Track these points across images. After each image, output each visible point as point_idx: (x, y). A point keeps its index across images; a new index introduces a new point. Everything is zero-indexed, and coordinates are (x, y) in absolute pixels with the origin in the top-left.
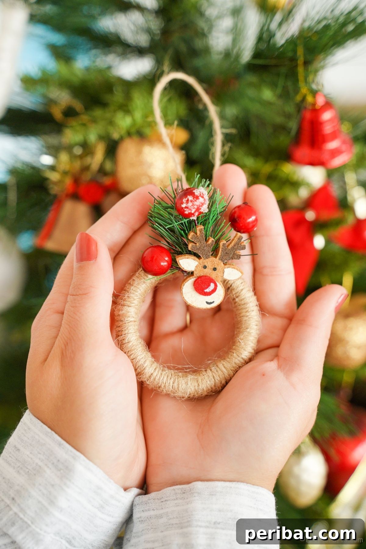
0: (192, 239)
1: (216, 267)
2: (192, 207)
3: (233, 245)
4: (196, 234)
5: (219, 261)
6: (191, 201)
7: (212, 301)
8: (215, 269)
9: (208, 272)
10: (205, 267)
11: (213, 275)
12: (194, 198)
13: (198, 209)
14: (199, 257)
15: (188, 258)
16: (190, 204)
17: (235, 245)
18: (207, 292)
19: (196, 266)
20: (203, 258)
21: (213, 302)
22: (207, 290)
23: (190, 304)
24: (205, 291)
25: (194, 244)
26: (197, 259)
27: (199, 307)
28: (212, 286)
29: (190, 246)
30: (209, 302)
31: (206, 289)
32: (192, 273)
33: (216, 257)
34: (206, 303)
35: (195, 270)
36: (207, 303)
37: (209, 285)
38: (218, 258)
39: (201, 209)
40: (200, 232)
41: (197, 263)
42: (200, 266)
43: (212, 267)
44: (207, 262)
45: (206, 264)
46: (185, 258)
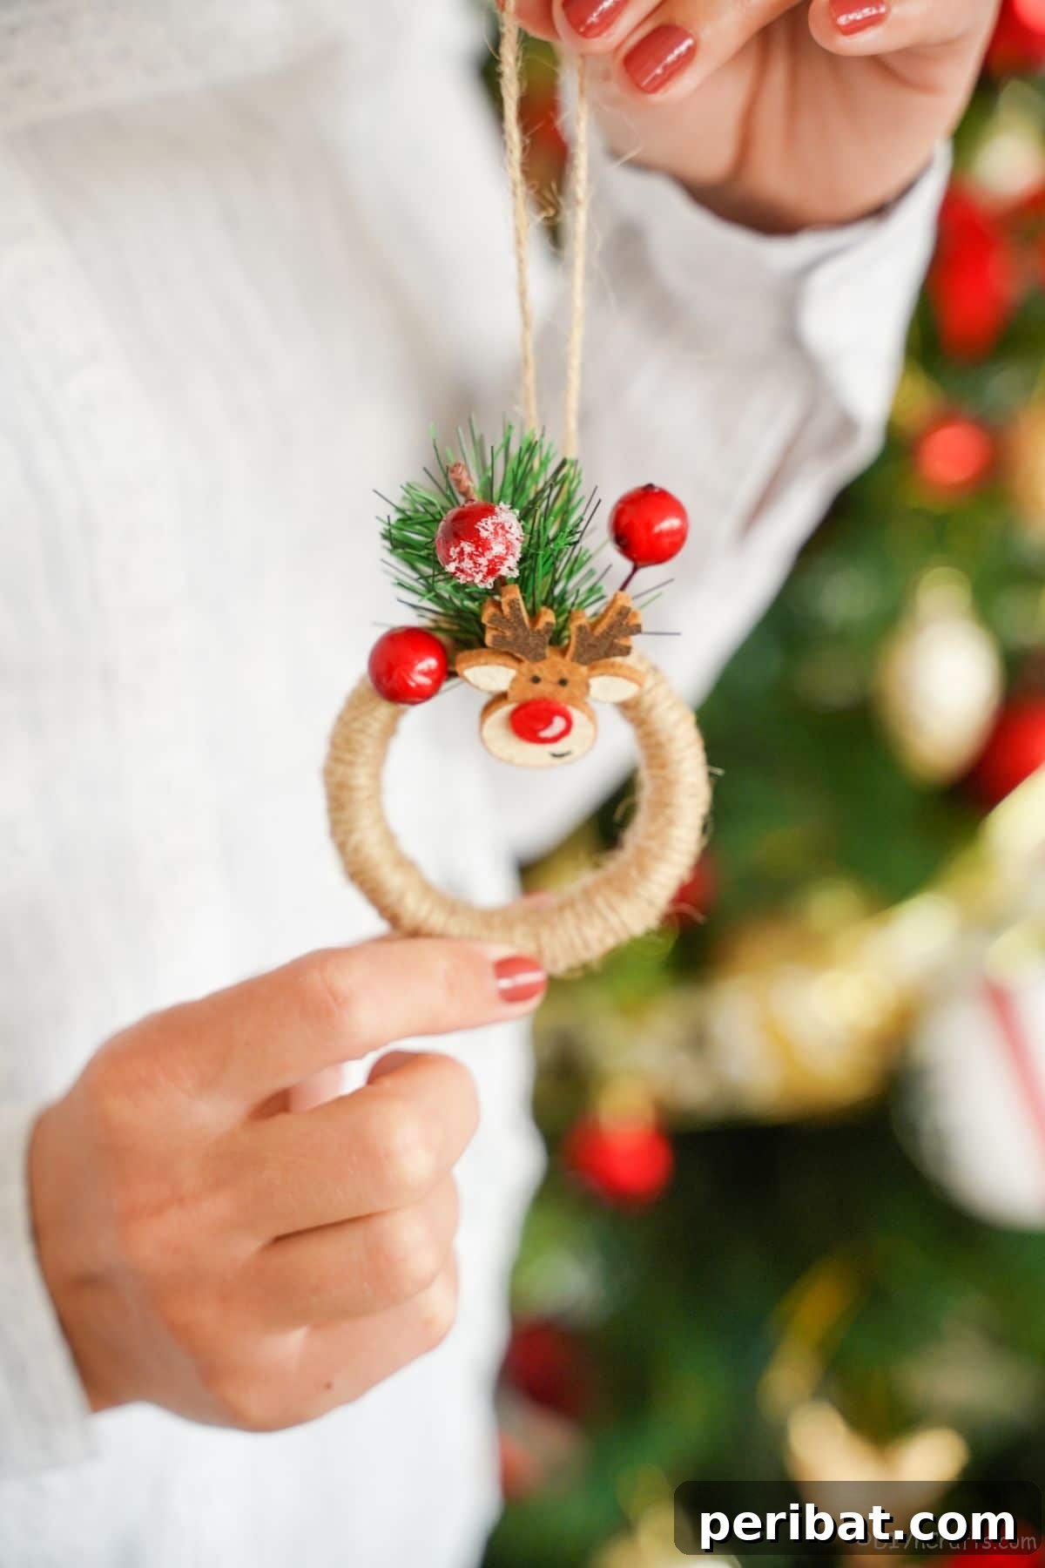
0: (489, 621)
1: (565, 677)
2: (474, 568)
3: (605, 626)
4: (501, 611)
5: (574, 664)
6: (471, 556)
7: (566, 750)
8: (563, 682)
9: (545, 689)
10: (536, 680)
11: (561, 696)
12: (477, 548)
13: (492, 571)
14: (519, 661)
15: (486, 664)
16: (467, 564)
17: (610, 627)
18: (546, 737)
19: (511, 679)
20: (527, 662)
21: (570, 752)
22: (547, 733)
24: (543, 734)
25: (497, 632)
26: (515, 664)
28: (558, 724)
29: (488, 639)
30: (559, 752)
33: (563, 658)
34: (550, 755)
35: (511, 688)
36: (555, 756)
37: (549, 723)
38: (568, 657)
39: (499, 569)
40: (511, 607)
41: (512, 673)
42: (523, 679)
43: (556, 679)
44: (541, 669)
45: (537, 673)
46: (479, 664)
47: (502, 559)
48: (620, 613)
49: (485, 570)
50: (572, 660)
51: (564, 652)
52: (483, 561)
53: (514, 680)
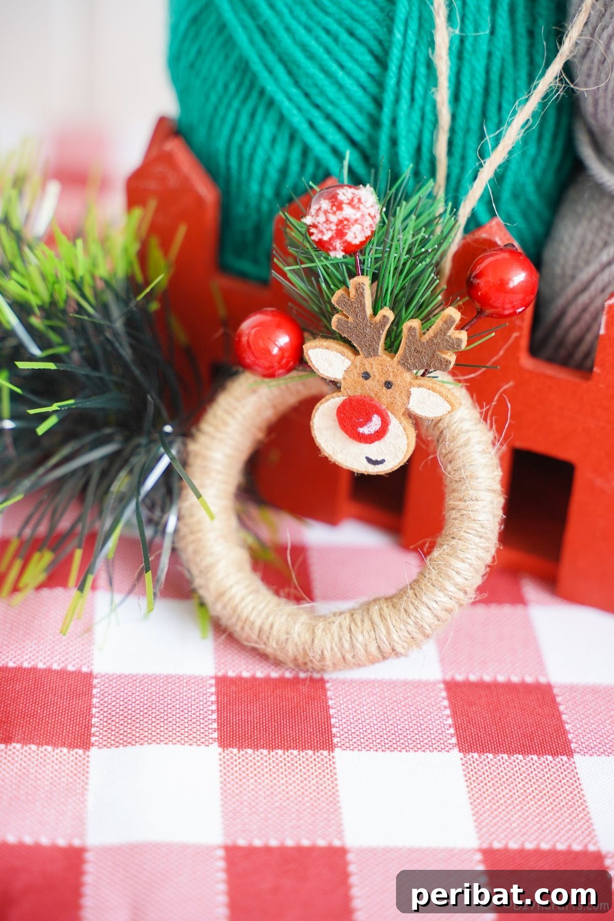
0: (338, 303)
1: (391, 379)
2: (325, 225)
3: (432, 335)
4: (349, 294)
5: (400, 367)
7: (379, 459)
8: (388, 385)
9: (372, 388)
10: (366, 376)
11: (384, 398)
13: (340, 234)
14: (356, 352)
15: (327, 348)
17: (435, 336)
18: (363, 435)
19: (345, 369)
20: (362, 354)
21: (382, 462)
22: (365, 430)
23: (329, 455)
24: (361, 430)
25: (343, 317)
26: (350, 354)
27: (349, 466)
28: (375, 423)
29: (335, 322)
30: (374, 459)
31: (361, 427)
32: (335, 385)
33: (392, 358)
34: (365, 460)
35: (344, 379)
36: (369, 460)
37: (369, 420)
38: (396, 359)
41: (348, 363)
42: (355, 372)
44: (372, 365)
45: (369, 369)
46: (322, 347)
47: (350, 223)
50: (400, 363)
52: (334, 219)
53: (348, 371)
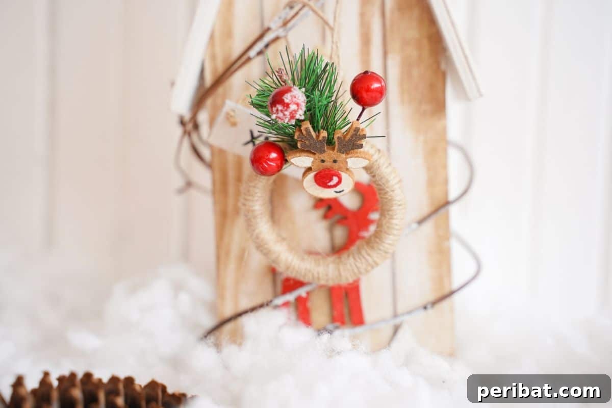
0: (298, 138)
1: (335, 159)
2: (284, 117)
3: (349, 137)
4: (302, 133)
5: (339, 153)
6: (282, 111)
7: (341, 190)
8: (335, 161)
9: (328, 164)
10: (323, 161)
11: (335, 167)
12: (284, 108)
13: (292, 117)
14: (314, 154)
15: (300, 156)
16: (280, 115)
17: (352, 137)
19: (311, 162)
20: (317, 154)
21: (343, 191)
22: (332, 183)
24: (329, 184)
25: (302, 143)
26: (312, 155)
27: (327, 197)
28: (335, 180)
29: (299, 145)
30: (339, 191)
31: (329, 182)
33: (333, 151)
34: (334, 193)
35: (313, 165)
36: (336, 192)
37: (331, 179)
38: (335, 151)
39: (295, 116)
40: (306, 131)
41: (312, 159)
42: (317, 161)
43: (332, 161)
44: (324, 156)
45: (323, 159)
46: (297, 157)
47: (295, 111)
48: (355, 131)
49: (289, 117)
50: (337, 152)
51: (333, 149)
52: (287, 113)
53: (313, 162)
